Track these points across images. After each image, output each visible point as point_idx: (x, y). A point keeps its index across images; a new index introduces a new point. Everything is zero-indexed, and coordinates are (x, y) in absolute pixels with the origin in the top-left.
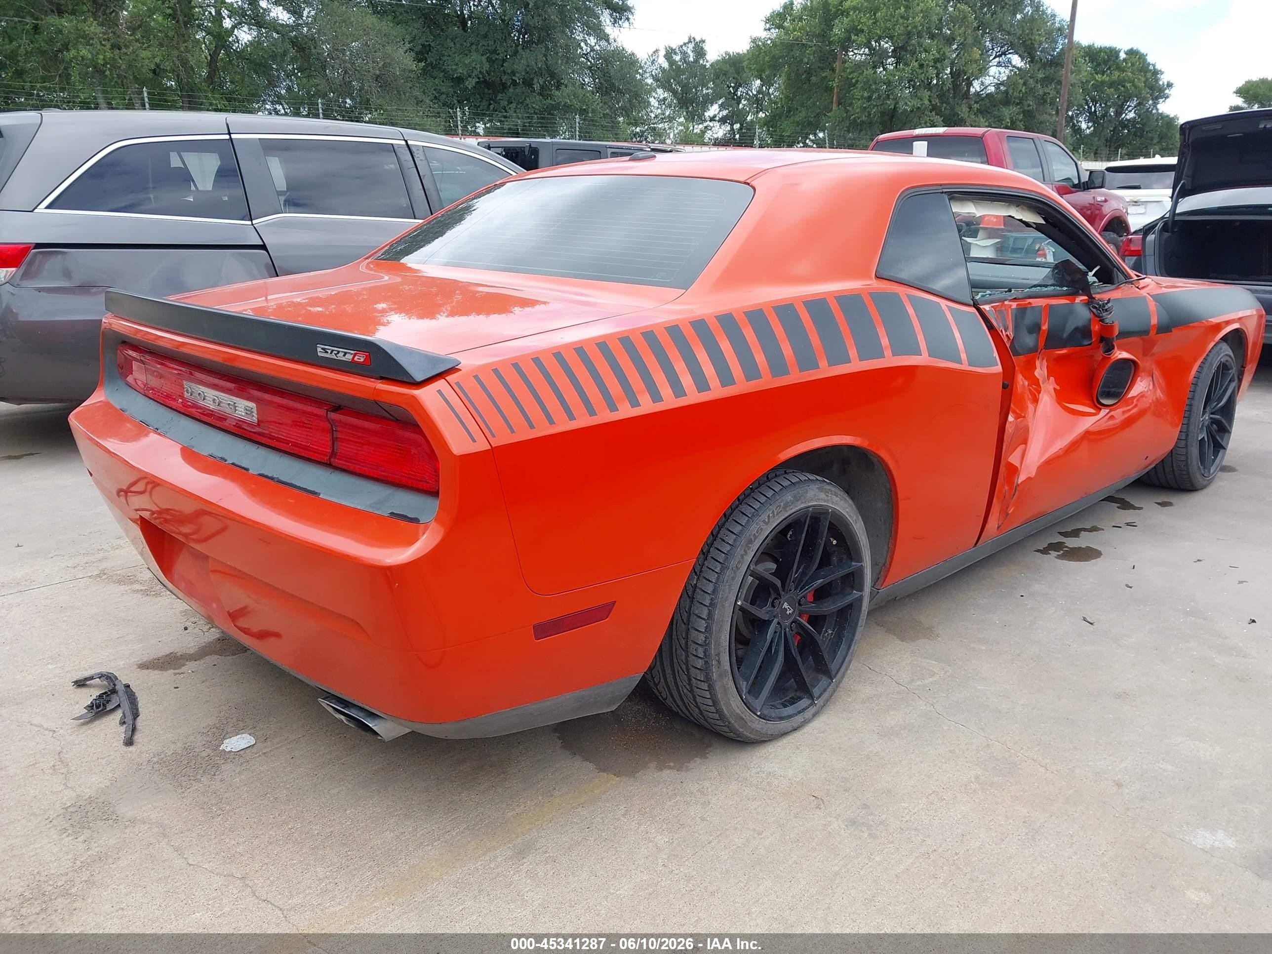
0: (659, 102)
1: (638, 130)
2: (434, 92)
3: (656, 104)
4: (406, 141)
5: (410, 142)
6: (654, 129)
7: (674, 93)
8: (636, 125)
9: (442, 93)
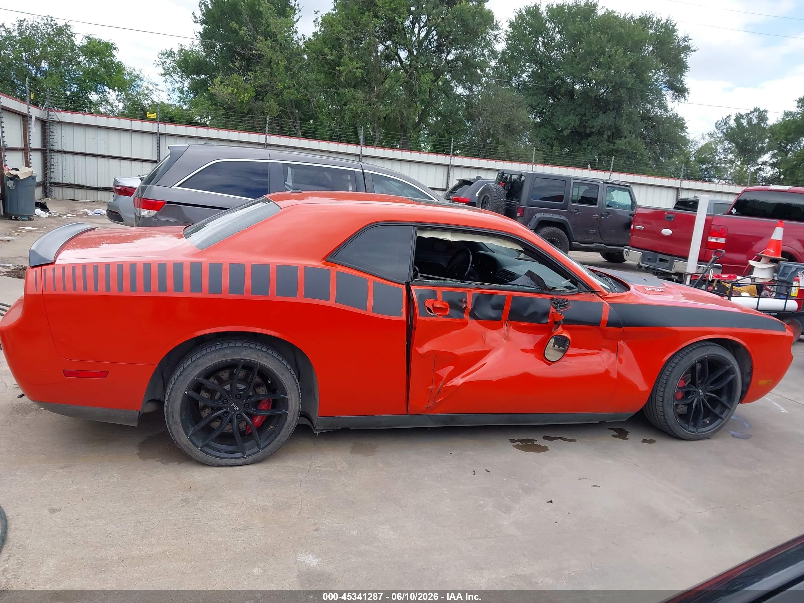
0: (724, 150)
1: (704, 166)
2: (544, 136)
3: (722, 151)
4: (363, 170)
5: (364, 171)
6: (716, 167)
7: (737, 144)
8: (703, 164)
9: (548, 138)
